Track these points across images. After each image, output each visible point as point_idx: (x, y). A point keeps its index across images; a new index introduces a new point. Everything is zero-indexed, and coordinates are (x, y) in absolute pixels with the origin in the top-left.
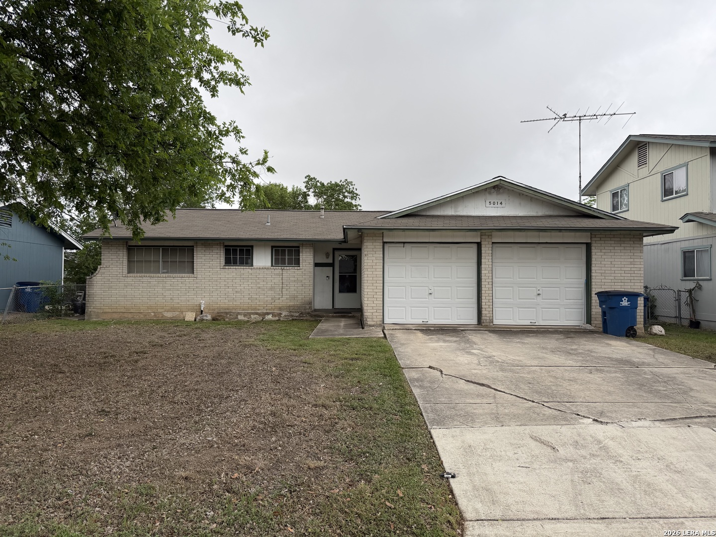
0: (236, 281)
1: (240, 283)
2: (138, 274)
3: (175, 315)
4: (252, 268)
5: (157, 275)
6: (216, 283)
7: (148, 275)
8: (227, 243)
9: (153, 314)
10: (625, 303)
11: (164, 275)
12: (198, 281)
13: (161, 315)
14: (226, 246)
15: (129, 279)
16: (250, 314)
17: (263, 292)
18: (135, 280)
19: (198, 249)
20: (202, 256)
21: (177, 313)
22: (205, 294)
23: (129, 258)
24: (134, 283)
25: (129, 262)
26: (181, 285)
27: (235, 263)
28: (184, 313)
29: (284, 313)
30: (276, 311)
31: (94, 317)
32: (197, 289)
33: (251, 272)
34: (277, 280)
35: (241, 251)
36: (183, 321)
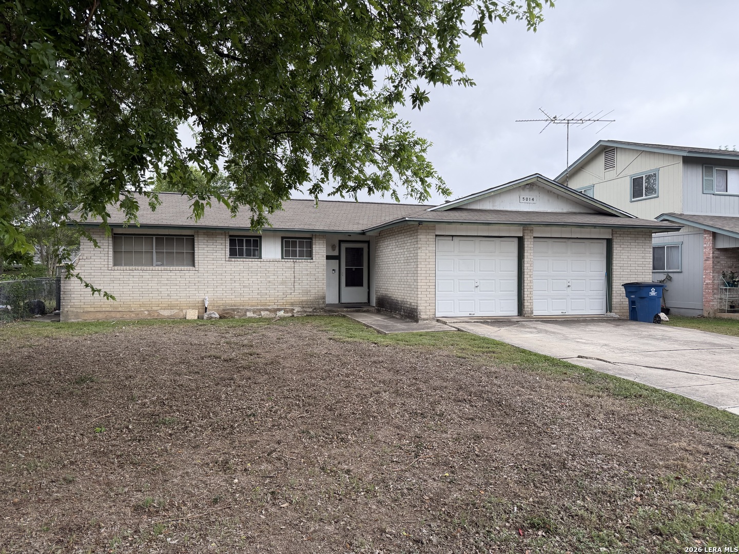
0: (244, 275)
1: (249, 277)
2: (128, 267)
3: (173, 313)
4: (262, 260)
5: (151, 268)
6: (221, 277)
7: (140, 268)
8: (232, 233)
9: (146, 312)
10: (653, 293)
11: (160, 268)
12: (199, 274)
13: (156, 314)
14: (230, 236)
15: (117, 273)
16: (260, 310)
17: (274, 287)
18: (124, 274)
19: (199, 238)
20: (204, 246)
21: (176, 311)
22: (208, 290)
23: (115, 248)
24: (122, 277)
25: (115, 252)
26: (180, 279)
27: (241, 255)
28: (184, 311)
29: (297, 309)
30: (289, 307)
32: (199, 284)
33: (260, 265)
34: (289, 274)
35: (248, 242)
36: (184, 320)
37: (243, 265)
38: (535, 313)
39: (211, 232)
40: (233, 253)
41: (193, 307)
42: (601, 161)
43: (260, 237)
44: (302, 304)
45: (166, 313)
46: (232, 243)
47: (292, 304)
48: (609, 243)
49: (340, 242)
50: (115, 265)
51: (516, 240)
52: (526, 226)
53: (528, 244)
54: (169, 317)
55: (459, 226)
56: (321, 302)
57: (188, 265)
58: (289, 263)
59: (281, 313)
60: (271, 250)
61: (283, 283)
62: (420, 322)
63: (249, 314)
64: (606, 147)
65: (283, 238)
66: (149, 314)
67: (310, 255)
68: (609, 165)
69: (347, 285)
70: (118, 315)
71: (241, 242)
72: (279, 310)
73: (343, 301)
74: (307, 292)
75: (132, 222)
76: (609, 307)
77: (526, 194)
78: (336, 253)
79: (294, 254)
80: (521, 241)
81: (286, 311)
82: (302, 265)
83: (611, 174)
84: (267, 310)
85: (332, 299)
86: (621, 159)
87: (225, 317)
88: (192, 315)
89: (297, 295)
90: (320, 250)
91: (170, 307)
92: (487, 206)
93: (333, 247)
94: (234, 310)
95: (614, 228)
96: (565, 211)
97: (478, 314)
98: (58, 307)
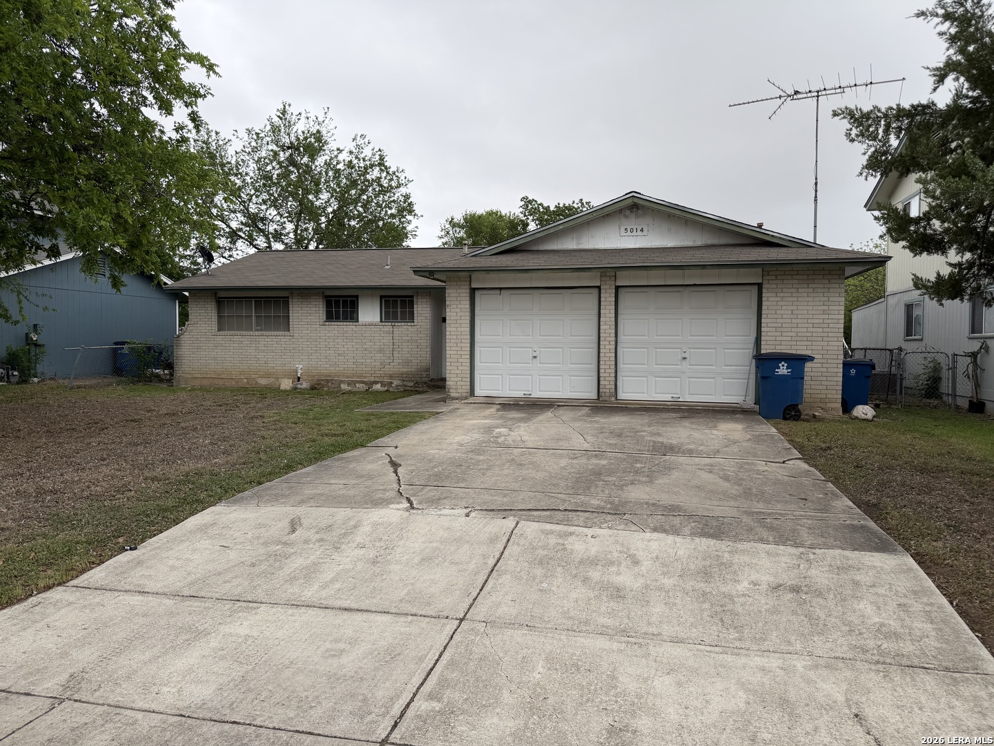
0: (339, 341)
1: (344, 343)
2: (229, 332)
3: (269, 382)
4: (357, 324)
5: (249, 333)
6: (315, 343)
7: (239, 333)
8: (328, 293)
9: (245, 380)
10: (783, 370)
11: (257, 333)
12: (294, 340)
13: (254, 383)
14: (326, 297)
15: (219, 338)
16: (355, 382)
17: (371, 355)
18: (225, 339)
19: (294, 300)
20: (298, 309)
21: (272, 380)
22: (302, 357)
23: (219, 313)
24: (224, 342)
25: (219, 317)
26: (276, 345)
27: (338, 318)
28: (280, 380)
29: (396, 383)
30: (386, 380)
31: (183, 383)
32: (294, 351)
33: (356, 329)
34: (387, 340)
35: (345, 302)
36: (277, 391)
37: (339, 329)
39: (305, 293)
40: (331, 317)
41: (288, 377)
43: (357, 297)
44: (403, 377)
45: (263, 382)
46: (328, 304)
47: (391, 377)
48: (760, 290)
50: (218, 330)
52: (609, 271)
53: (606, 297)
54: (264, 386)
56: (424, 374)
57: (283, 330)
58: (388, 327)
59: (378, 387)
60: (369, 313)
61: (381, 351)
63: (344, 387)
65: (381, 297)
66: (248, 382)
67: (412, 318)
70: (221, 382)
71: (337, 303)
72: (376, 383)
74: (408, 362)
77: (632, 223)
79: (394, 317)
80: (600, 291)
81: (383, 384)
82: (402, 330)
84: (363, 382)
87: (316, 388)
88: (286, 384)
89: (396, 367)
90: (423, 311)
91: (267, 375)
94: (328, 381)
96: (699, 243)
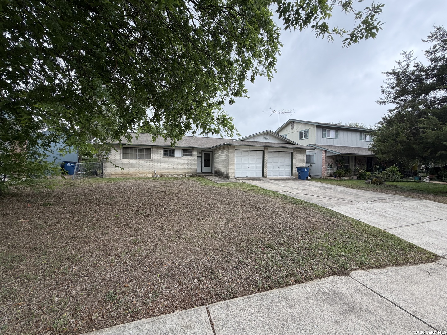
1: (170, 163)
2: (128, 159)
5: (136, 159)
6: (160, 163)
7: (132, 159)
8: (164, 148)
10: (306, 170)
11: (139, 159)
12: (153, 162)
15: (124, 161)
16: (174, 175)
17: (179, 166)
19: (153, 149)
20: (155, 152)
21: (145, 174)
22: (156, 167)
24: (126, 162)
25: (123, 154)
26: (146, 163)
27: (167, 155)
28: (148, 175)
29: (187, 174)
30: (184, 174)
31: (107, 176)
32: (153, 165)
33: (174, 159)
34: (184, 162)
35: (170, 151)
36: (148, 178)
37: (168, 158)
38: (268, 176)
39: (157, 147)
40: (165, 155)
41: (151, 173)
42: (290, 126)
43: (174, 149)
44: (189, 173)
45: (141, 175)
46: (164, 151)
47: (185, 173)
48: (292, 153)
49: (202, 151)
50: (123, 158)
51: (262, 152)
52: (265, 147)
53: (266, 153)
54: (142, 177)
55: (243, 146)
56: (195, 172)
57: (149, 159)
58: (184, 158)
59: (181, 176)
60: (178, 154)
61: (182, 165)
62: (229, 179)
63: (170, 176)
64: (292, 122)
65: (182, 150)
66: (135, 176)
67: (192, 156)
68: (293, 127)
69: (204, 166)
70: (124, 176)
71: (167, 151)
72: (181, 175)
73: (203, 172)
74: (191, 169)
75: (130, 143)
76: (292, 175)
77: (265, 136)
78: (201, 155)
79: (186, 155)
80: (264, 152)
81: (183, 175)
82: (189, 159)
83: (293, 130)
84: (176, 175)
85: (199, 171)
86: (296, 126)
87: (162, 177)
88: (150, 176)
89: (187, 170)
90: (195, 154)
91: (143, 173)
92: (253, 140)
93: (200, 153)
94: (165, 174)
95: (294, 149)
96: (278, 142)
97: (249, 177)
98: (102, 173)
